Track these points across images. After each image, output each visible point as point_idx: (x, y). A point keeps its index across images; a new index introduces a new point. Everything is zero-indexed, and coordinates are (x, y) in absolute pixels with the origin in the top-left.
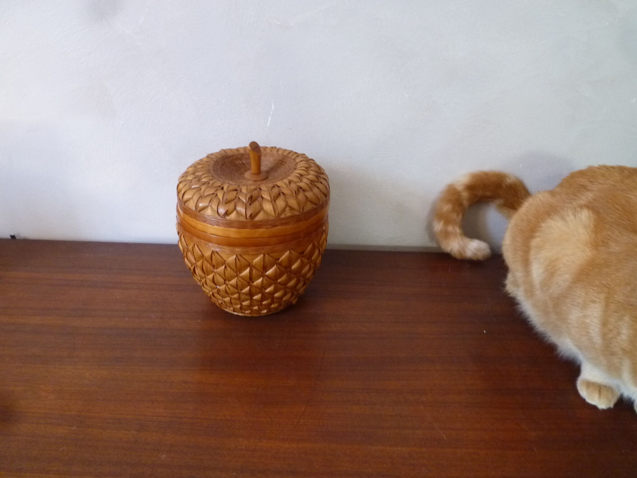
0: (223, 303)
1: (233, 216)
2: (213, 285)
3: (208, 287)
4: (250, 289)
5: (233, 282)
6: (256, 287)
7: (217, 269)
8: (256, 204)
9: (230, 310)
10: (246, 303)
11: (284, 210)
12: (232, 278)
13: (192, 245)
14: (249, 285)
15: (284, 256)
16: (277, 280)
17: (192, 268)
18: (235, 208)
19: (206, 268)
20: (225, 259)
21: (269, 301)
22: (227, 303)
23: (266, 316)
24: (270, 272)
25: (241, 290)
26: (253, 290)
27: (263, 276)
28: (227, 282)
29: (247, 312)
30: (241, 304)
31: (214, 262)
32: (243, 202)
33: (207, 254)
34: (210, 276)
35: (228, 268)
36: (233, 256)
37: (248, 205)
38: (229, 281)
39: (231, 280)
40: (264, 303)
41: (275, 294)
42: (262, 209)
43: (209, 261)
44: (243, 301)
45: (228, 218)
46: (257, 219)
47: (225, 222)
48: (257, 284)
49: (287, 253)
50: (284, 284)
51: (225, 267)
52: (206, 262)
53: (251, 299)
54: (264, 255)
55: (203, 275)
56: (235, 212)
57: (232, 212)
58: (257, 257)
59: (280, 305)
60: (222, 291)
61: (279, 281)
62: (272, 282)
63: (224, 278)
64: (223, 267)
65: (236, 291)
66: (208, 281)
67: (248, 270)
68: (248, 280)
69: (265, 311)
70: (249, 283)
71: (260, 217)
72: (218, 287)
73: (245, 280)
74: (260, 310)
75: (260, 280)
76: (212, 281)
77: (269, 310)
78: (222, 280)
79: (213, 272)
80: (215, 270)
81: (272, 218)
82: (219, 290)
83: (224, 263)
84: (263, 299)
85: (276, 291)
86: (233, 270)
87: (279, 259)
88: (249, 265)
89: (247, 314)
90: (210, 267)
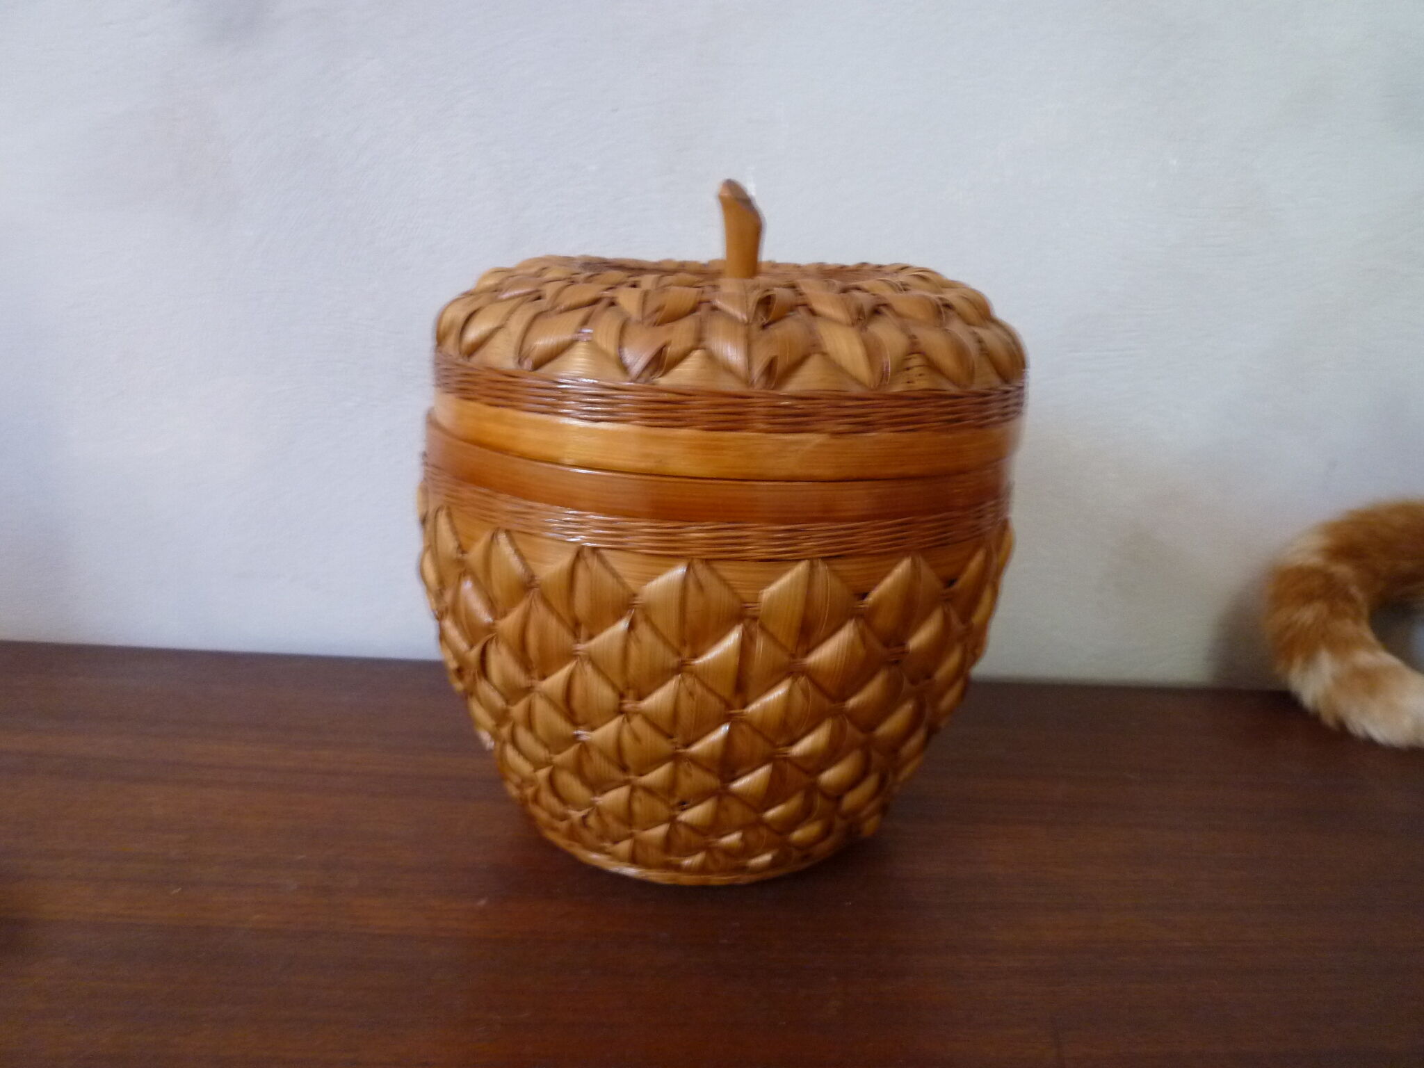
0: (592, 821)
1: (686, 374)
2: (562, 726)
3: (537, 739)
4: (729, 738)
5: (659, 699)
6: (758, 729)
7: (591, 637)
8: (791, 328)
9: (613, 856)
10: (696, 814)
11: (902, 367)
12: (658, 678)
13: (485, 538)
14: (727, 718)
15: (888, 582)
16: (845, 699)
17: (474, 654)
18: (699, 341)
19: (542, 637)
20: (631, 583)
21: (794, 803)
22: (609, 819)
23: (765, 884)
24: (827, 653)
25: (688, 745)
26: (741, 745)
27: (790, 671)
28: (629, 705)
29: (687, 862)
30: (672, 820)
31: (582, 603)
32: (731, 319)
33: (552, 566)
34: (556, 680)
35: (644, 631)
36: (671, 566)
37: (755, 327)
38: (640, 697)
39: (650, 693)
40: (771, 814)
41: (822, 771)
42: (813, 348)
43: (554, 602)
44: (684, 805)
45: (664, 381)
46: (797, 384)
47: (649, 396)
48: (765, 708)
49: (902, 568)
50: (868, 721)
51: (632, 626)
52: (540, 612)
53: (721, 794)
54: (812, 567)
55: (521, 679)
56: (697, 353)
57: (684, 355)
58: (779, 575)
59: (827, 832)
60: (601, 752)
61: (852, 702)
62: (827, 704)
63: (619, 683)
64: (623, 625)
65: (665, 746)
66: (541, 707)
67: (732, 639)
68: (727, 692)
69: (766, 858)
70: (729, 706)
71: (808, 379)
72: (585, 735)
73: (710, 690)
74: (747, 850)
75: (779, 692)
76: (561, 705)
77: (785, 850)
78: (604, 694)
79: (570, 655)
80: (582, 647)
81: (856, 390)
82: (585, 747)
83: (625, 605)
84: (773, 794)
85: (830, 756)
86: (666, 642)
87: (864, 595)
88: (741, 614)
89: (689, 870)
90: (557, 631)
